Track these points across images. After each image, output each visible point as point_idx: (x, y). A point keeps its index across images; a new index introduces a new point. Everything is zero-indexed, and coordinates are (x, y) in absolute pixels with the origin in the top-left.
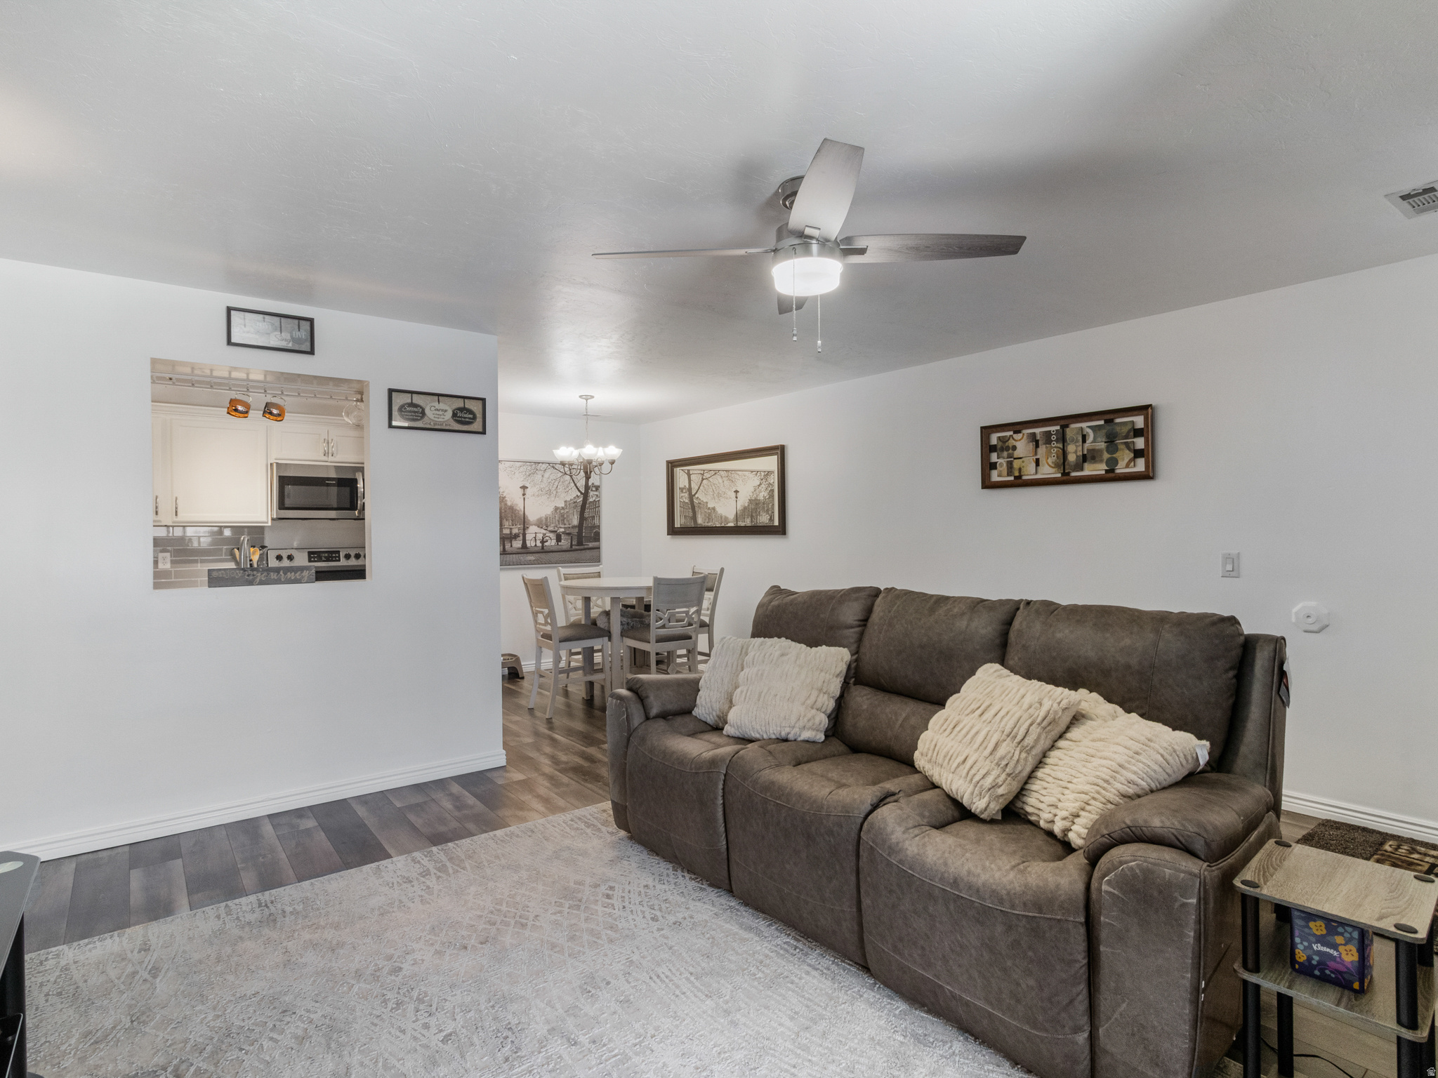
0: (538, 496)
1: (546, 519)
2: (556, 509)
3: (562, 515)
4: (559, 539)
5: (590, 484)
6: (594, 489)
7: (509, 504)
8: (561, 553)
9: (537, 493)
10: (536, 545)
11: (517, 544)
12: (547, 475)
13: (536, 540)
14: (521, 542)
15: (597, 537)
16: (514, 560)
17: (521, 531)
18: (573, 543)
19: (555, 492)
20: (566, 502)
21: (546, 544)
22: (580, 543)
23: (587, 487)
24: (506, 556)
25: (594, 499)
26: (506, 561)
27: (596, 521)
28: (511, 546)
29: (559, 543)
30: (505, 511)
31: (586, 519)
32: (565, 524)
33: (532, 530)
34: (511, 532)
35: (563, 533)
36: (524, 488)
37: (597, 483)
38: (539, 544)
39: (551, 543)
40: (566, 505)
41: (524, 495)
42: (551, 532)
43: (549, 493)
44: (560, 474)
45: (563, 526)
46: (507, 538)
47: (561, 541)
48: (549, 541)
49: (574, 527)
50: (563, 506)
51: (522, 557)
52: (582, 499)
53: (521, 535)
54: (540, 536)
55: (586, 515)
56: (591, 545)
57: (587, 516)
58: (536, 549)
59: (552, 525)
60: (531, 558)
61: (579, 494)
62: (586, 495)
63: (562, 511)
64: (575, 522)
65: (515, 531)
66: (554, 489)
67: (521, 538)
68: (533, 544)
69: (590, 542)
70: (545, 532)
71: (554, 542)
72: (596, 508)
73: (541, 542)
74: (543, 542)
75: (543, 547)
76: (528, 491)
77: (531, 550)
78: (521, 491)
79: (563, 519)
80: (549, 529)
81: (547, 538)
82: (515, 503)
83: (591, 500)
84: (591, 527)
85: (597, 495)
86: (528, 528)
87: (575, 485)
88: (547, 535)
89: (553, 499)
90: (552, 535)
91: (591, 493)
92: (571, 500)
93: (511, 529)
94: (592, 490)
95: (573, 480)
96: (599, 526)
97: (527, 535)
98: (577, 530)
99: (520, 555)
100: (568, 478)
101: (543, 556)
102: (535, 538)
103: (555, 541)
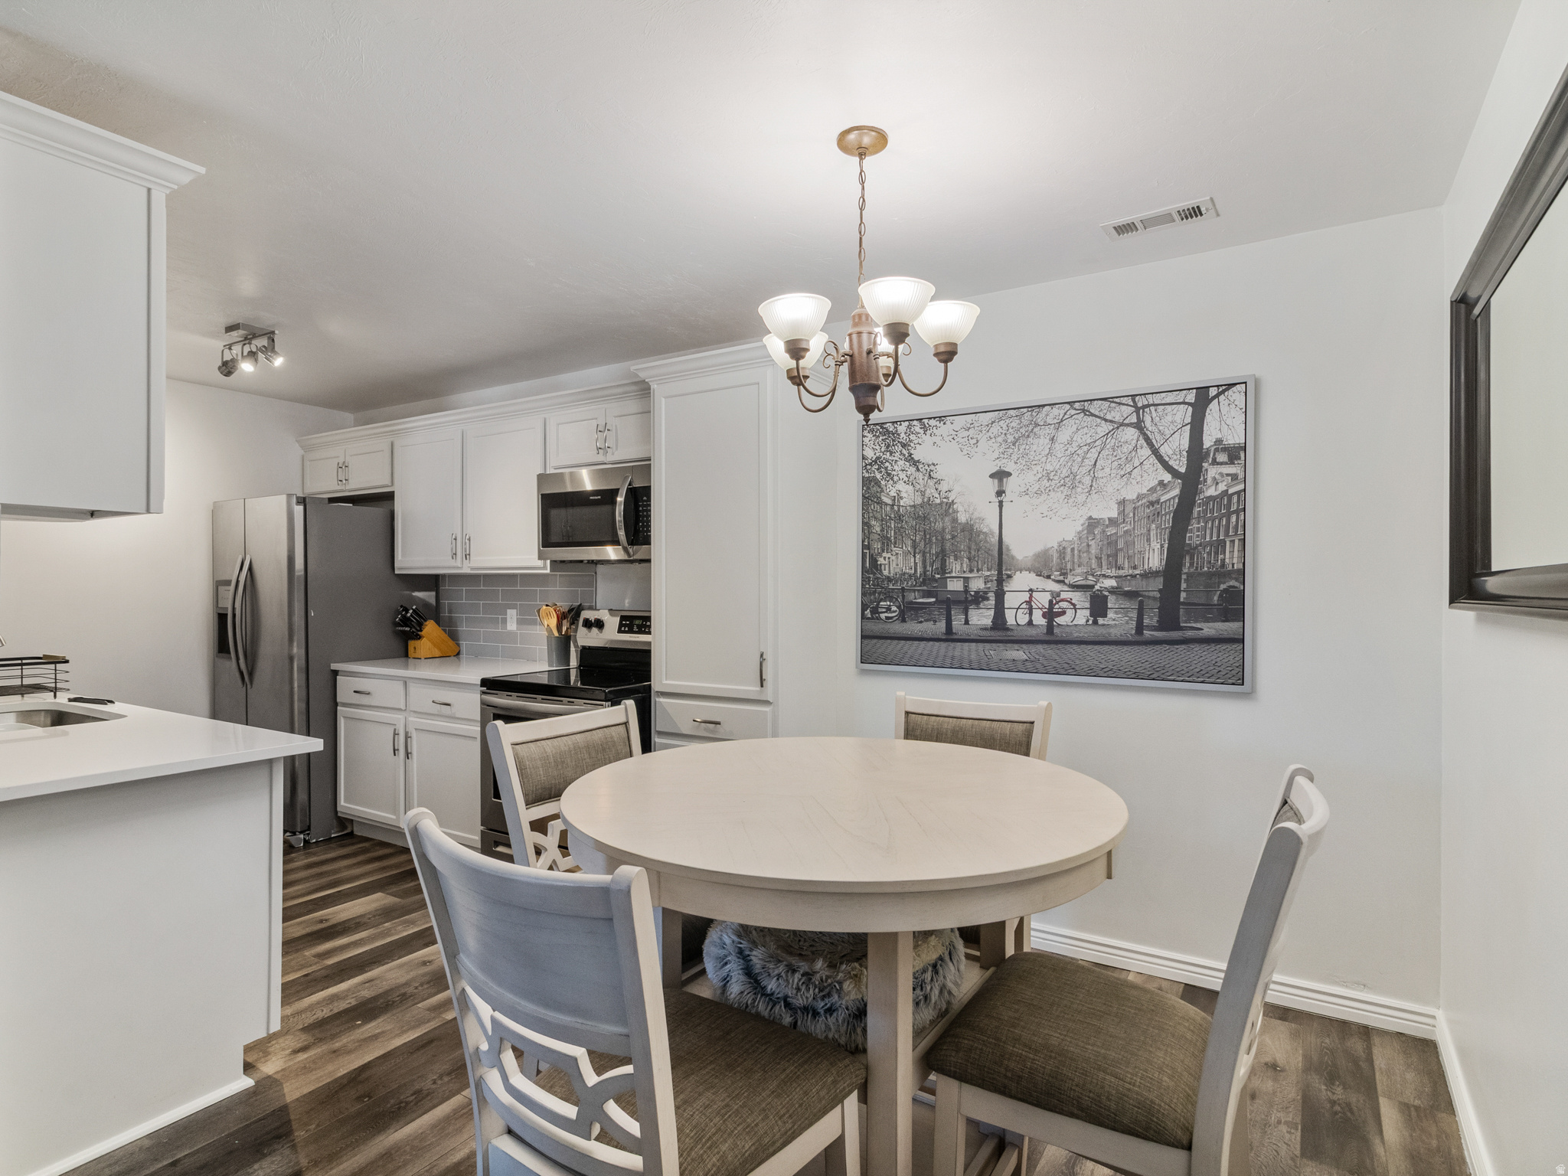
0: (1038, 493)
1: (1062, 553)
2: (1092, 524)
3: (1111, 542)
4: (1098, 607)
5: (1208, 442)
6: (1222, 457)
7: (962, 518)
8: (1106, 648)
9: (1036, 487)
10: (1030, 623)
11: (982, 617)
12: (1064, 436)
13: (1031, 609)
14: (992, 612)
15: (1233, 605)
16: (973, 656)
17: (993, 586)
18: (1146, 621)
19: (1087, 480)
20: (1122, 503)
21: (1059, 620)
22: (1169, 621)
23: (1197, 454)
24: (952, 645)
25: (1222, 487)
26: (953, 658)
27: (1231, 558)
28: (967, 622)
29: (1101, 621)
30: (953, 537)
31: (1192, 551)
32: (1119, 568)
33: (1021, 583)
34: (966, 587)
35: (1113, 591)
36: (1000, 475)
37: (1234, 438)
38: (1039, 619)
39: (1076, 618)
40: (1122, 512)
41: (1000, 493)
42: (1075, 587)
43: (1071, 482)
44: (1106, 427)
45: (1113, 572)
46: (958, 602)
47: (1105, 616)
48: (1070, 613)
49: (1148, 575)
50: (1114, 514)
51: (994, 652)
52: (1176, 492)
53: (991, 596)
54: (1043, 599)
55: (1193, 537)
56: (1209, 629)
57: (1196, 541)
58: (1032, 632)
59: (1079, 570)
60: (1018, 654)
61: (1167, 477)
62: (1191, 480)
63: (1111, 531)
64: (1155, 560)
65: (977, 585)
66: (1084, 470)
67: (992, 602)
68: (1023, 619)
69: (1207, 620)
70: (1057, 587)
71: (1083, 617)
72: (1228, 515)
73: (1044, 615)
74: (1050, 614)
75: (1050, 627)
76: (1011, 485)
77: (1017, 634)
78: (992, 486)
79: (1112, 553)
80: (1070, 579)
81: (1064, 605)
82: (976, 515)
83: (1211, 492)
84: (1210, 575)
85: (1234, 477)
86: (1010, 576)
87: (1155, 452)
88: (1063, 595)
89: (1081, 498)
90: (1077, 597)
91: (1212, 472)
92: (1140, 497)
93: (966, 580)
94: (1215, 462)
95: (1148, 440)
96: (1242, 572)
97: (1007, 596)
98: (1158, 583)
99: (988, 646)
100: (1131, 434)
101: (1049, 651)
102: (1029, 602)
103: (1087, 613)
